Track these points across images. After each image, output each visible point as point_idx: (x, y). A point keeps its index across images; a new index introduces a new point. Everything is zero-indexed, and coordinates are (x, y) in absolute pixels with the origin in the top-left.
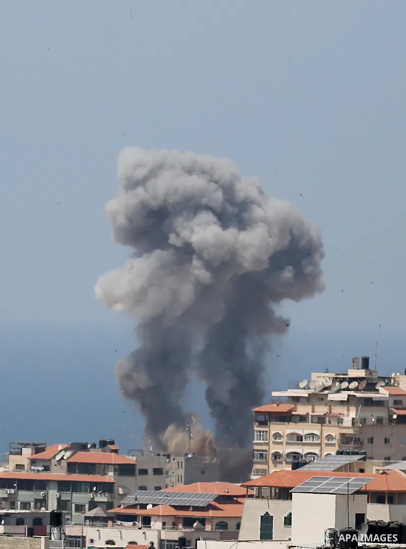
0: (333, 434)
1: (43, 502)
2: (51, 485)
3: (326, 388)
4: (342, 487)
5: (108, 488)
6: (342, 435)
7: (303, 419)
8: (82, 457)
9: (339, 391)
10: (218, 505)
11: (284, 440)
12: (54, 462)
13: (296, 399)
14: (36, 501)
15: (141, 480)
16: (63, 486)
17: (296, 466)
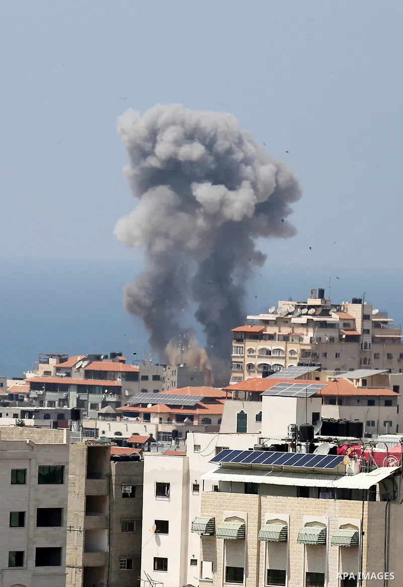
0: (296, 350)
1: (65, 401)
2: (72, 387)
3: (289, 314)
4: (301, 391)
5: (116, 390)
6: (303, 350)
7: (271, 337)
8: (96, 366)
9: (300, 316)
10: (203, 405)
11: (256, 354)
12: (74, 370)
13: (266, 322)
14: (60, 400)
15: (143, 384)
16: (81, 388)
17: (266, 374)
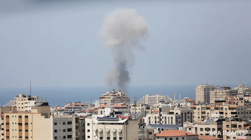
1: (71, 110)
2: (72, 108)
4: (111, 107)
5: (80, 108)
6: (111, 100)
7: (106, 98)
8: (76, 104)
9: (110, 94)
10: (95, 110)
11: (103, 101)
12: (73, 105)
13: (105, 95)
15: (85, 107)
16: (74, 108)
17: (105, 104)
